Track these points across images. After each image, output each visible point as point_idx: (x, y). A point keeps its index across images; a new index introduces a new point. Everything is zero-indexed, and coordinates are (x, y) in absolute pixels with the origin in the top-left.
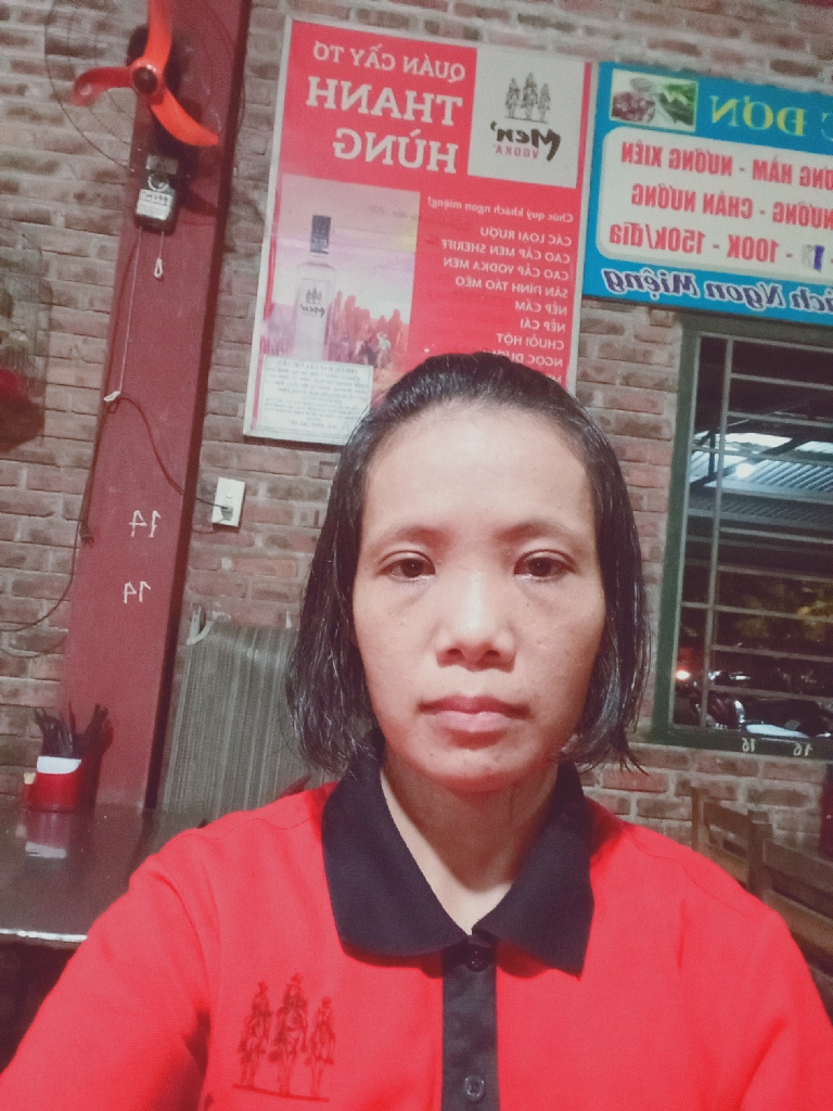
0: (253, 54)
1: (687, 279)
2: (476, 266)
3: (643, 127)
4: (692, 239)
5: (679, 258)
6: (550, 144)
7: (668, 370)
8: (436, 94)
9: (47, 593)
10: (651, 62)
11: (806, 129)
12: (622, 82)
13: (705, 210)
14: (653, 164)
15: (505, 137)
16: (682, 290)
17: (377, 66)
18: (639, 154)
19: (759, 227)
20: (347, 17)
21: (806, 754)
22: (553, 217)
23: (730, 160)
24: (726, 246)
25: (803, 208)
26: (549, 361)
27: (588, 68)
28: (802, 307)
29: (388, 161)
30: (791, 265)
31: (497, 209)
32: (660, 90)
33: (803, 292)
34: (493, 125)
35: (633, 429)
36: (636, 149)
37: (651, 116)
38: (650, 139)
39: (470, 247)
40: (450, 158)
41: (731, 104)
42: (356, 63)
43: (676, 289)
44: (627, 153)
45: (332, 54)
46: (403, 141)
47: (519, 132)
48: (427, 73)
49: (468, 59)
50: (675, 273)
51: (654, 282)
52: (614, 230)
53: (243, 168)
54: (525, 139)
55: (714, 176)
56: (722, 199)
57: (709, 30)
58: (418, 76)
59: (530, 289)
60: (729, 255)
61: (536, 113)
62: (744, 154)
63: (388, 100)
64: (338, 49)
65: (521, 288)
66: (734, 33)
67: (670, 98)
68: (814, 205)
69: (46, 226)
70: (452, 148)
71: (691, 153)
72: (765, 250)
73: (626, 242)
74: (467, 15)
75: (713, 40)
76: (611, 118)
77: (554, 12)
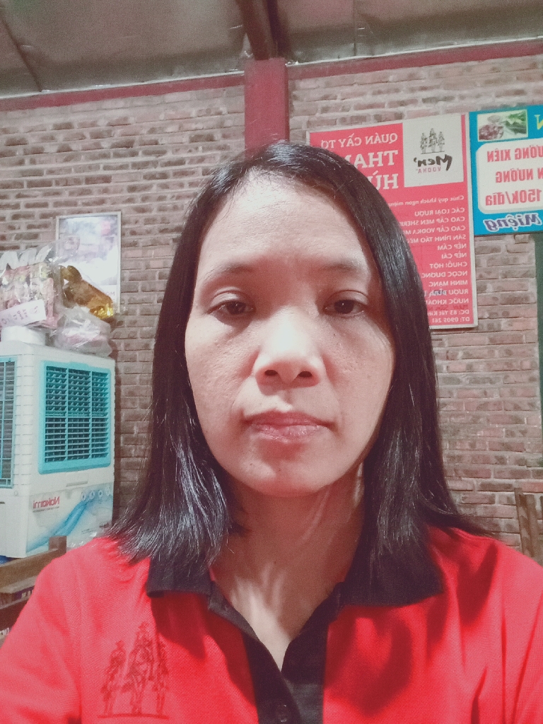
1: (534, 216)
2: (414, 231)
3: (497, 141)
4: (534, 194)
5: (528, 206)
6: (447, 162)
7: (529, 266)
8: (384, 151)
10: (499, 105)
12: (483, 120)
13: (539, 177)
14: (506, 160)
15: (422, 165)
16: (531, 223)
17: (353, 145)
18: (497, 156)
20: (335, 124)
22: (452, 199)
26: (460, 274)
27: (463, 118)
31: (422, 202)
32: (504, 120)
34: (415, 159)
35: (514, 301)
36: (495, 154)
37: (502, 134)
38: (503, 146)
39: (410, 223)
40: (395, 181)
42: (342, 146)
43: (528, 223)
44: (490, 157)
45: (331, 143)
47: (429, 160)
48: (378, 142)
49: (398, 129)
50: (525, 214)
51: (514, 221)
52: (488, 198)
54: (433, 163)
57: (530, 79)
58: (374, 145)
59: (445, 238)
63: (360, 160)
64: (333, 141)
65: (438, 239)
67: (511, 122)
70: (395, 176)
71: (527, 149)
73: (495, 204)
74: (395, 107)
75: (532, 85)
76: (479, 141)
77: (442, 92)
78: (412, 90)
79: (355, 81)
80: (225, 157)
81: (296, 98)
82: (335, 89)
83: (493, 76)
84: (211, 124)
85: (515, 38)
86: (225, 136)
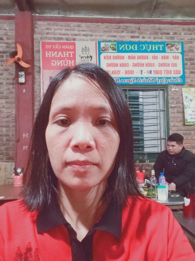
0: (36, 49)
1: (118, 79)
3: (107, 53)
4: (118, 72)
5: (116, 76)
8: (69, 52)
9: (11, 149)
10: (108, 40)
11: (137, 48)
12: (102, 45)
13: (120, 67)
14: (110, 59)
15: (82, 58)
16: (117, 82)
17: (58, 48)
18: (107, 58)
19: (130, 68)
20: (51, 39)
21: (148, 162)
23: (124, 56)
24: (125, 72)
25: (138, 63)
27: (96, 43)
28: (140, 82)
29: (62, 65)
30: (137, 74)
32: (109, 45)
33: (139, 79)
34: (80, 56)
36: (106, 57)
37: (109, 50)
38: (109, 54)
40: (73, 63)
41: (123, 46)
42: (54, 48)
44: (105, 58)
45: (49, 47)
46: (64, 61)
47: (85, 57)
48: (67, 48)
49: (74, 44)
53: (36, 69)
54: (86, 58)
55: (121, 60)
56: (123, 64)
57: (118, 32)
58: (65, 49)
60: (125, 74)
61: (87, 53)
62: (126, 55)
63: (60, 54)
64: (50, 46)
66: (123, 32)
67: (112, 46)
68: (140, 63)
69: (2, 85)
70: (73, 61)
71: (117, 56)
72: (132, 72)
74: (73, 36)
75: (119, 34)
76: (101, 52)
77: (89, 33)
78: (79, 31)
79: (59, 24)
80: (7, 47)
81: (36, 28)
82: (51, 26)
83: (106, 29)
84: (2, 33)
85: (114, 17)
86: (8, 39)
